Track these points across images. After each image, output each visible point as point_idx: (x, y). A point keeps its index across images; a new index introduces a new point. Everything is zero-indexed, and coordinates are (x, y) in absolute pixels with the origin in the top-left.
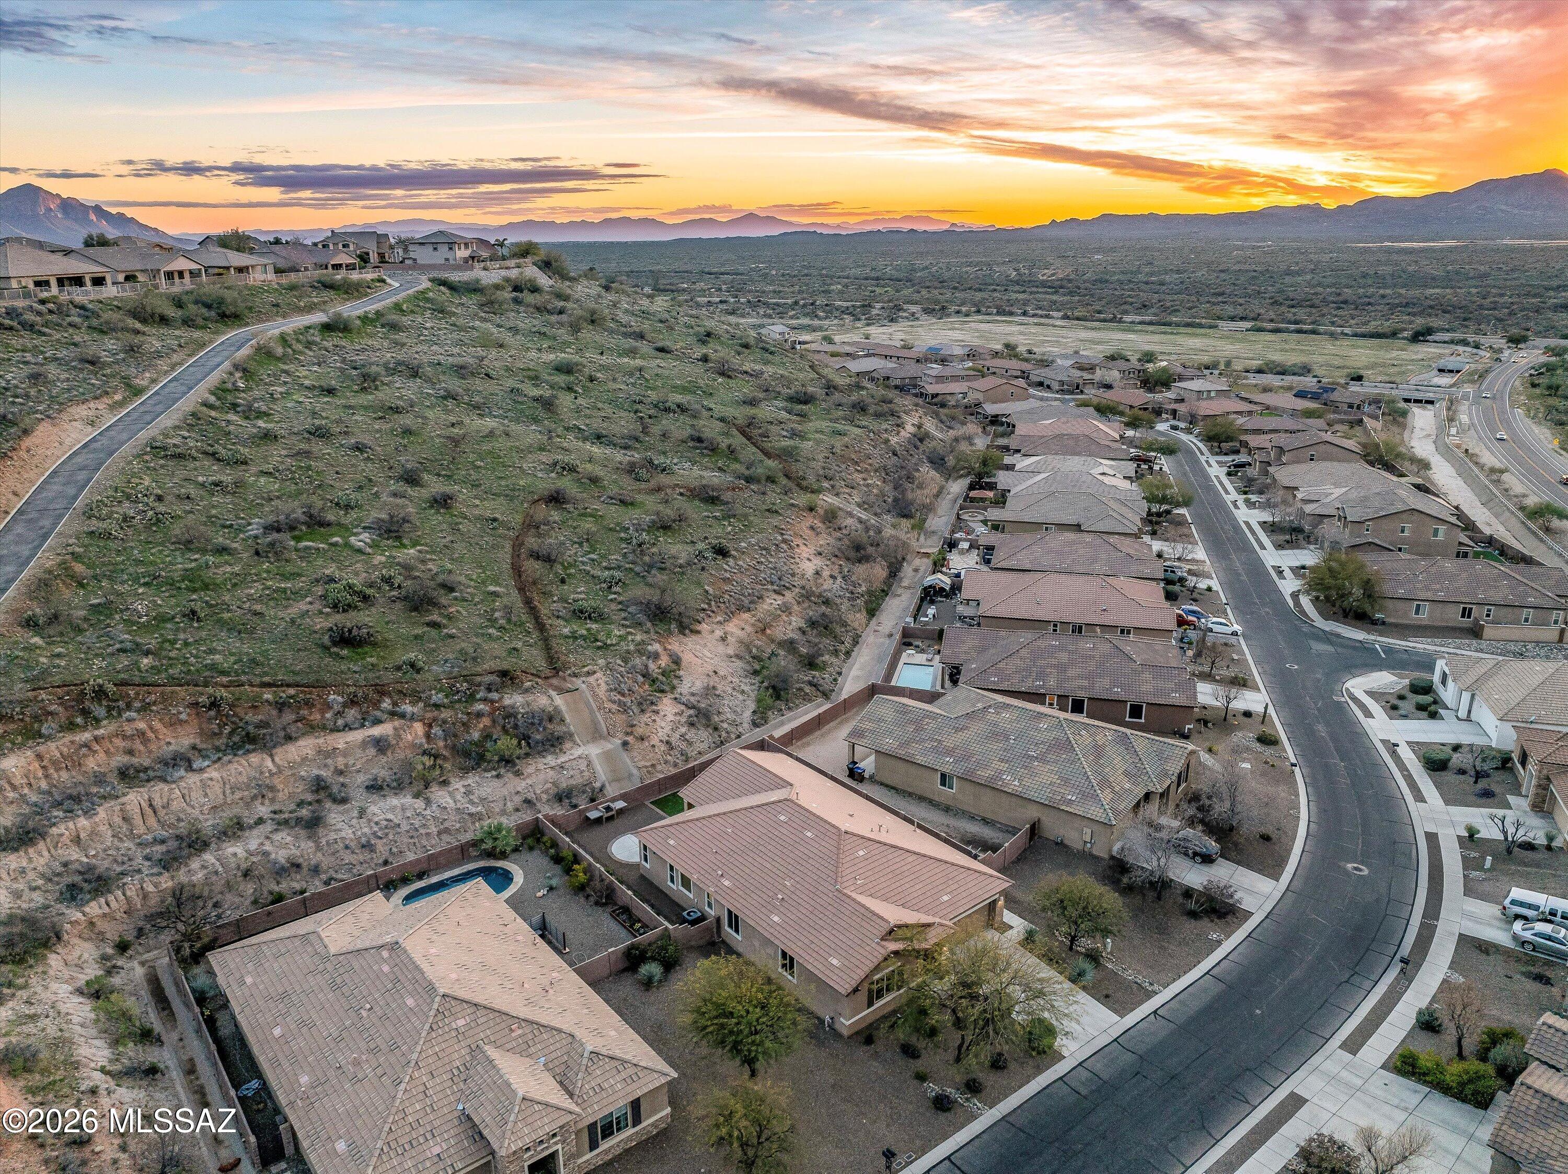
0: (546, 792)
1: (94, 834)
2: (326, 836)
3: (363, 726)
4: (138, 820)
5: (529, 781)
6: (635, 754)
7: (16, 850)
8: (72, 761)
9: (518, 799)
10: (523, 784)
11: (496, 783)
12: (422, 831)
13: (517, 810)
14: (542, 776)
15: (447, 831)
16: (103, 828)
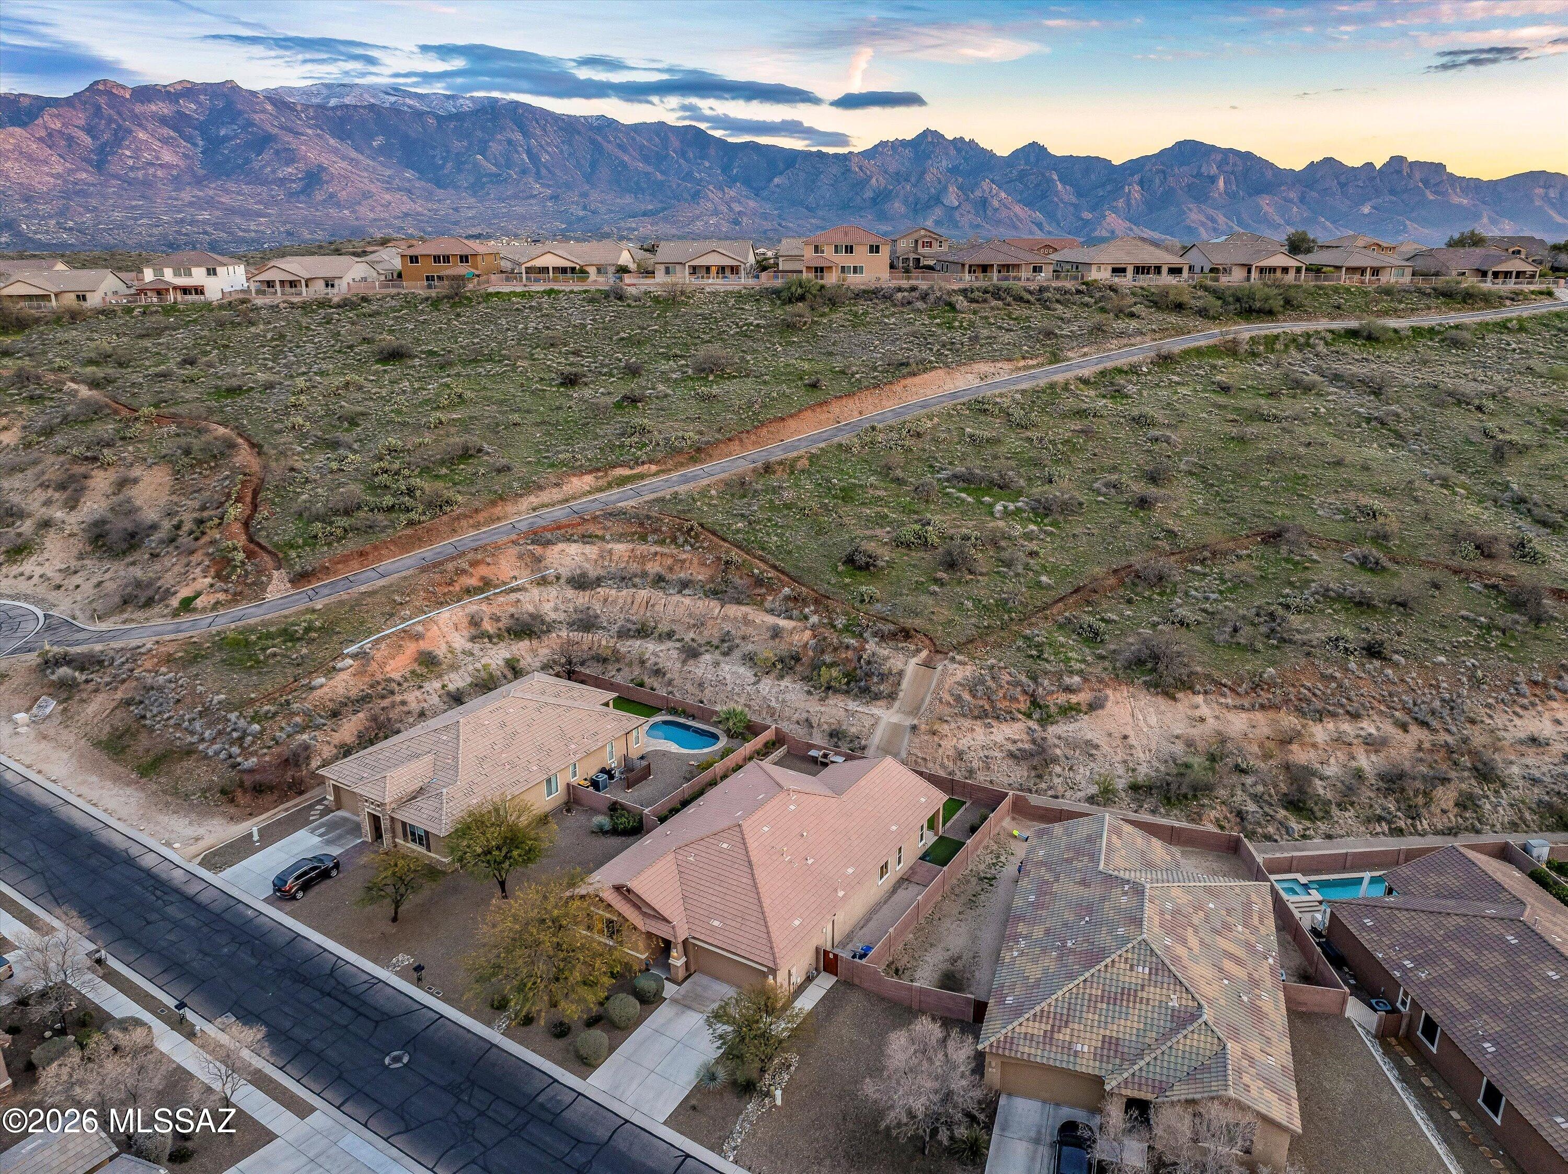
0: (830, 724)
1: (615, 602)
2: (691, 666)
3: (779, 616)
4: (636, 606)
5: (823, 709)
6: (917, 740)
7: (576, 588)
8: (643, 559)
9: (805, 715)
10: (819, 708)
11: (804, 696)
12: (735, 697)
13: (798, 723)
14: (834, 711)
15: (749, 707)
16: (621, 601)
